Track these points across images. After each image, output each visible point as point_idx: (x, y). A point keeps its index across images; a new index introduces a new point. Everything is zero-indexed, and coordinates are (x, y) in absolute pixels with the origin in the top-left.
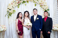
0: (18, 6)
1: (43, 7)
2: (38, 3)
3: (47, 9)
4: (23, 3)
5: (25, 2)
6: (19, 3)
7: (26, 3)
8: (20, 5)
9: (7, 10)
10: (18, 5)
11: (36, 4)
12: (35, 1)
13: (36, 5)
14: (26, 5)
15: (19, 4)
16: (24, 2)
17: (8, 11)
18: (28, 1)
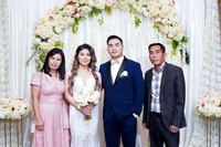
0: (73, 26)
1: (166, 29)
2: (146, 13)
3: (178, 39)
4: (91, 14)
5: (100, 11)
6: (77, 15)
7: (104, 15)
8: (81, 23)
9: (31, 40)
10: (72, 21)
11: (141, 18)
12: (135, 6)
13: (138, 23)
14: (101, 22)
15: (76, 20)
16: (95, 11)
17: (37, 46)
18: (108, 9)
